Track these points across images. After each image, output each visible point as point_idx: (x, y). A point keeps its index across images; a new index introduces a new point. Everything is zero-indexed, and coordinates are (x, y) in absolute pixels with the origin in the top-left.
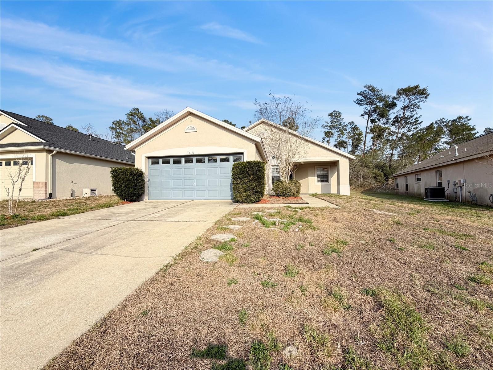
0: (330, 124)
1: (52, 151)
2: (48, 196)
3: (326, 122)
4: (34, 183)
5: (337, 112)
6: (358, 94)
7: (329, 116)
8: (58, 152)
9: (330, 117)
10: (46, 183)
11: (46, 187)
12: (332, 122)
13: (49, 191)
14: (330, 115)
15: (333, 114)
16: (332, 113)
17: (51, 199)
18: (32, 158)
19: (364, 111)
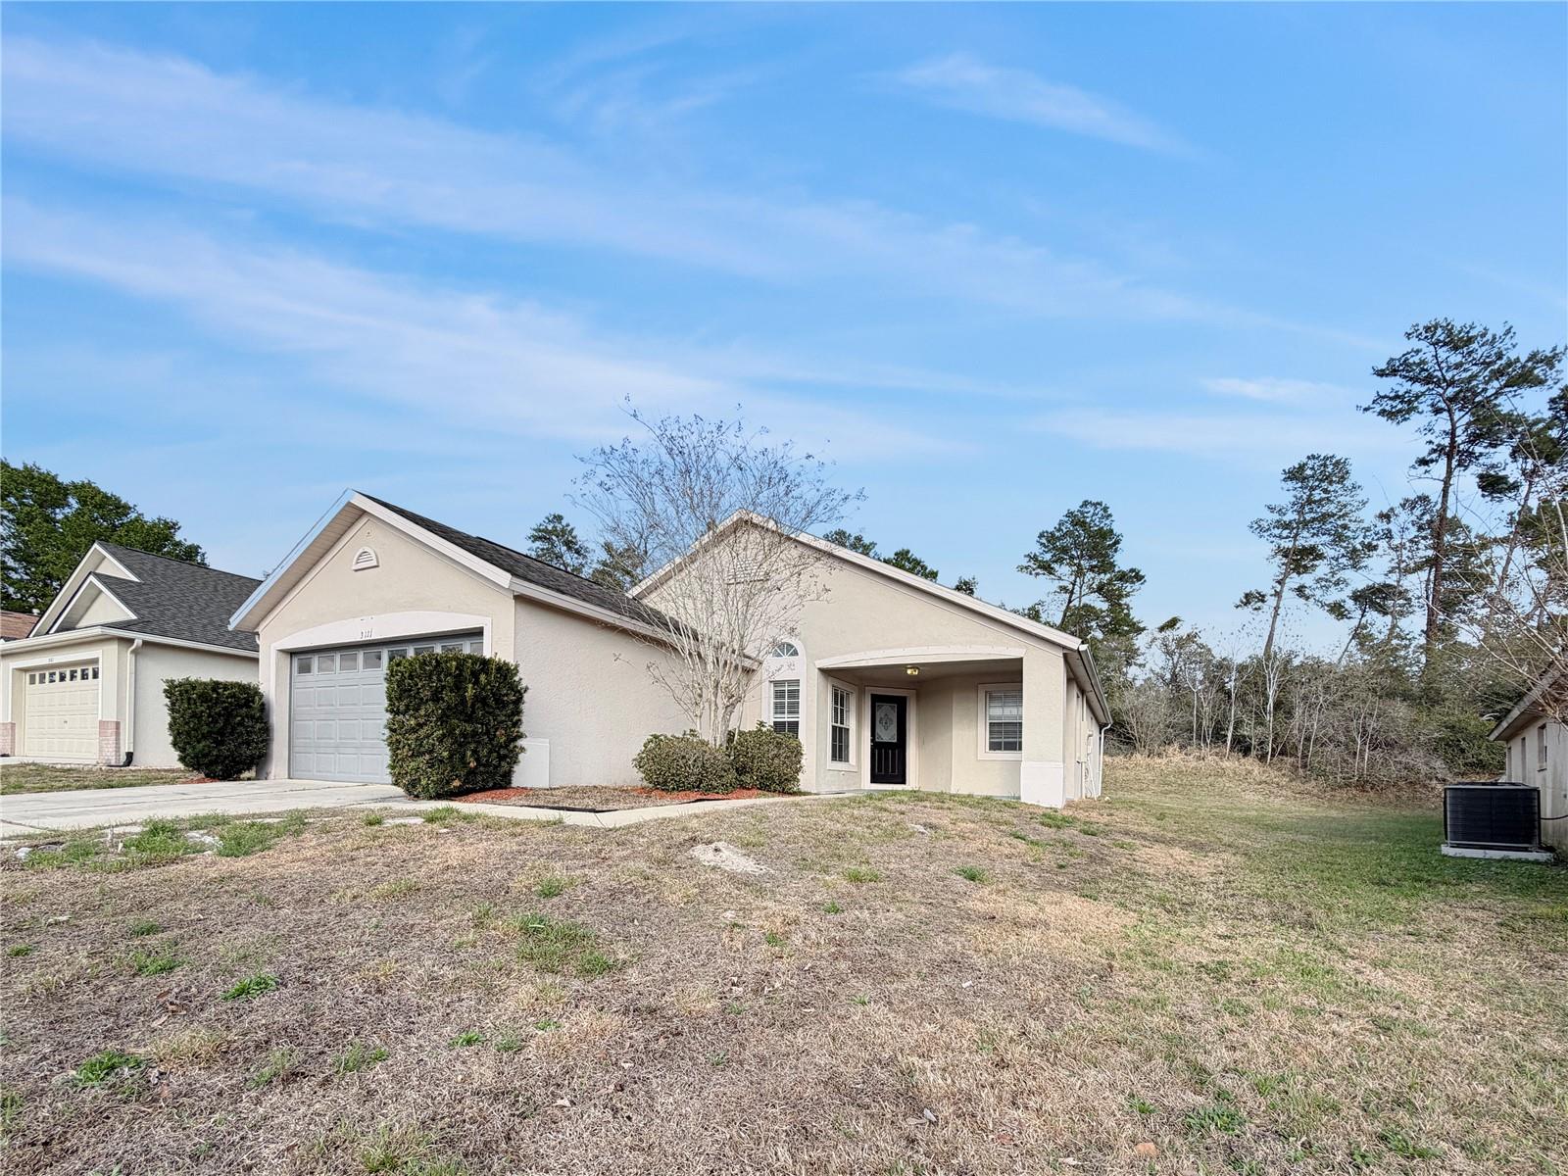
0: (1291, 516)
1: (131, 641)
2: (123, 758)
3: (1271, 509)
4: (100, 722)
5: (1326, 458)
6: (1381, 373)
7: (1285, 480)
8: (146, 643)
9: (1290, 484)
10: (118, 724)
11: (118, 734)
12: (1301, 506)
13: (126, 748)
14: (1295, 475)
15: (1309, 472)
16: (1302, 467)
17: (130, 767)
18: (95, 661)
19: (1430, 442)
